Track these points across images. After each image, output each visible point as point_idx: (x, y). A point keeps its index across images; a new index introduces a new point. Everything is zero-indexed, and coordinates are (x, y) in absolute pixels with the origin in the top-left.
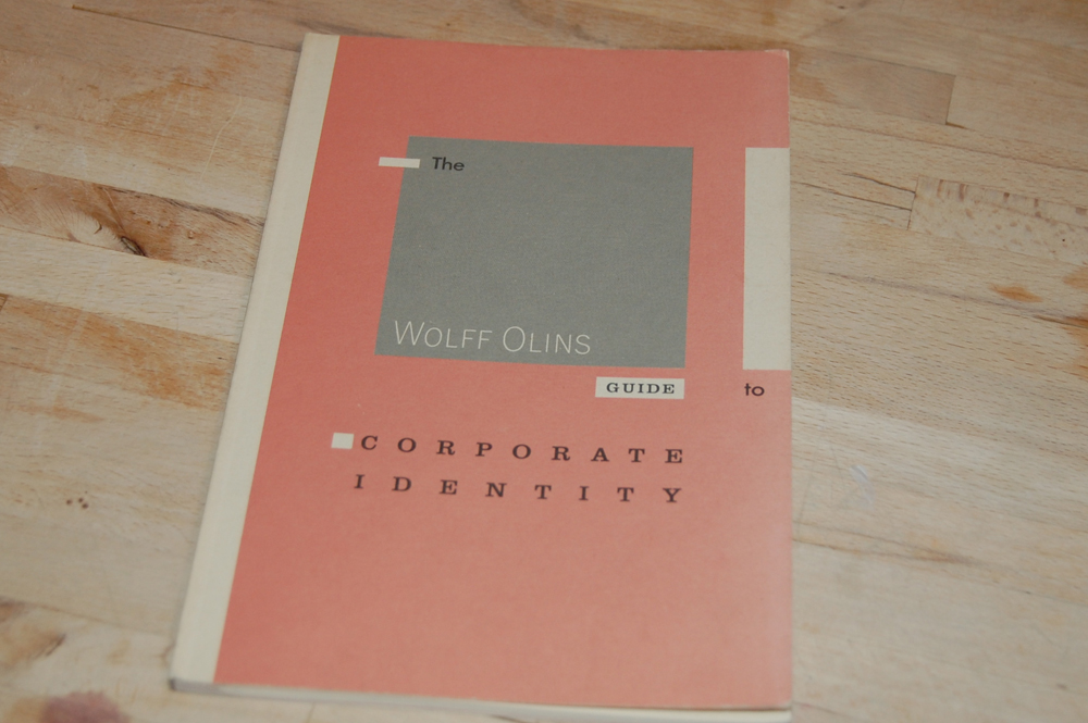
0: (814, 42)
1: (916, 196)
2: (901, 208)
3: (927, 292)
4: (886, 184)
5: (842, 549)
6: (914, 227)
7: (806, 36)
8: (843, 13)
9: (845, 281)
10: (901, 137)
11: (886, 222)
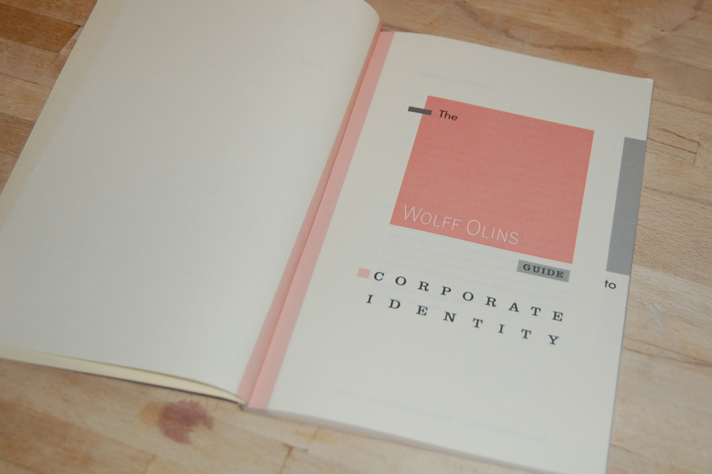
0: (646, 50)
1: (699, 145)
2: (690, 152)
3: (702, 203)
4: (682, 137)
5: (641, 353)
6: (697, 164)
7: (641, 46)
8: (663, 34)
9: (654, 192)
10: (693, 110)
11: (681, 159)
